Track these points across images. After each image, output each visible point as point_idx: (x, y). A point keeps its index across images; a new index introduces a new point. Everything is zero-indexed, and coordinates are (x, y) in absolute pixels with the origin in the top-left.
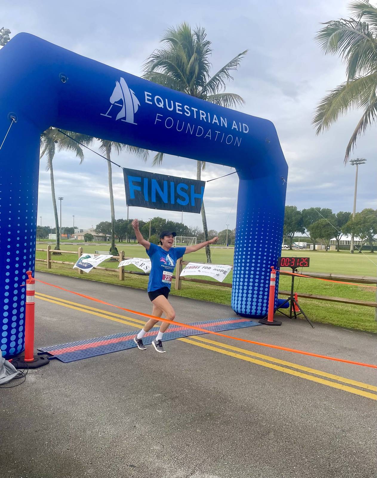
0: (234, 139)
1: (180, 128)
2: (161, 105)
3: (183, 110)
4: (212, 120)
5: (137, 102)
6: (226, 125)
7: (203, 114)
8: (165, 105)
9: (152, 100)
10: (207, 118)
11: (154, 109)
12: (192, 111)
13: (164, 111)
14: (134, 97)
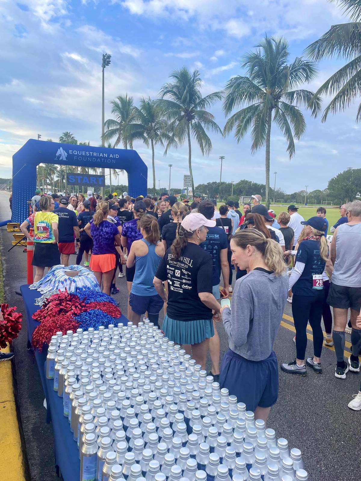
0: (112, 161)
1: (85, 159)
2: (76, 154)
3: (86, 154)
4: (99, 155)
5: (66, 154)
6: (106, 156)
7: (95, 154)
8: (78, 153)
9: (73, 153)
10: (97, 155)
11: (73, 155)
12: (90, 154)
13: (78, 155)
14: (65, 153)
